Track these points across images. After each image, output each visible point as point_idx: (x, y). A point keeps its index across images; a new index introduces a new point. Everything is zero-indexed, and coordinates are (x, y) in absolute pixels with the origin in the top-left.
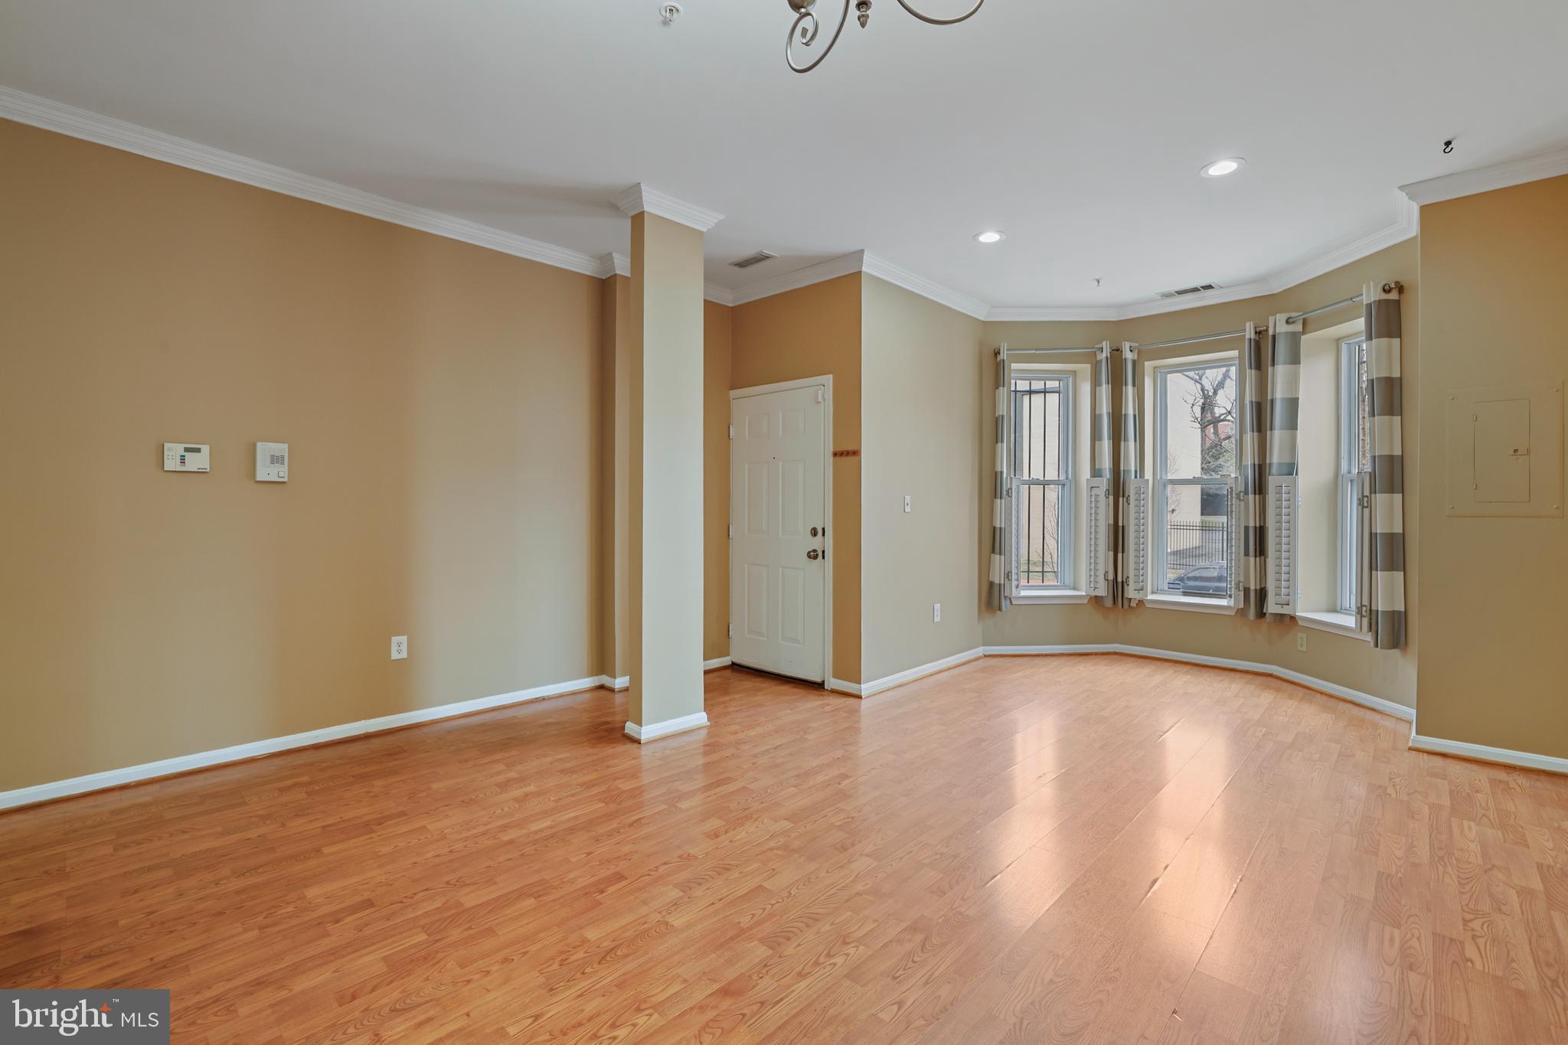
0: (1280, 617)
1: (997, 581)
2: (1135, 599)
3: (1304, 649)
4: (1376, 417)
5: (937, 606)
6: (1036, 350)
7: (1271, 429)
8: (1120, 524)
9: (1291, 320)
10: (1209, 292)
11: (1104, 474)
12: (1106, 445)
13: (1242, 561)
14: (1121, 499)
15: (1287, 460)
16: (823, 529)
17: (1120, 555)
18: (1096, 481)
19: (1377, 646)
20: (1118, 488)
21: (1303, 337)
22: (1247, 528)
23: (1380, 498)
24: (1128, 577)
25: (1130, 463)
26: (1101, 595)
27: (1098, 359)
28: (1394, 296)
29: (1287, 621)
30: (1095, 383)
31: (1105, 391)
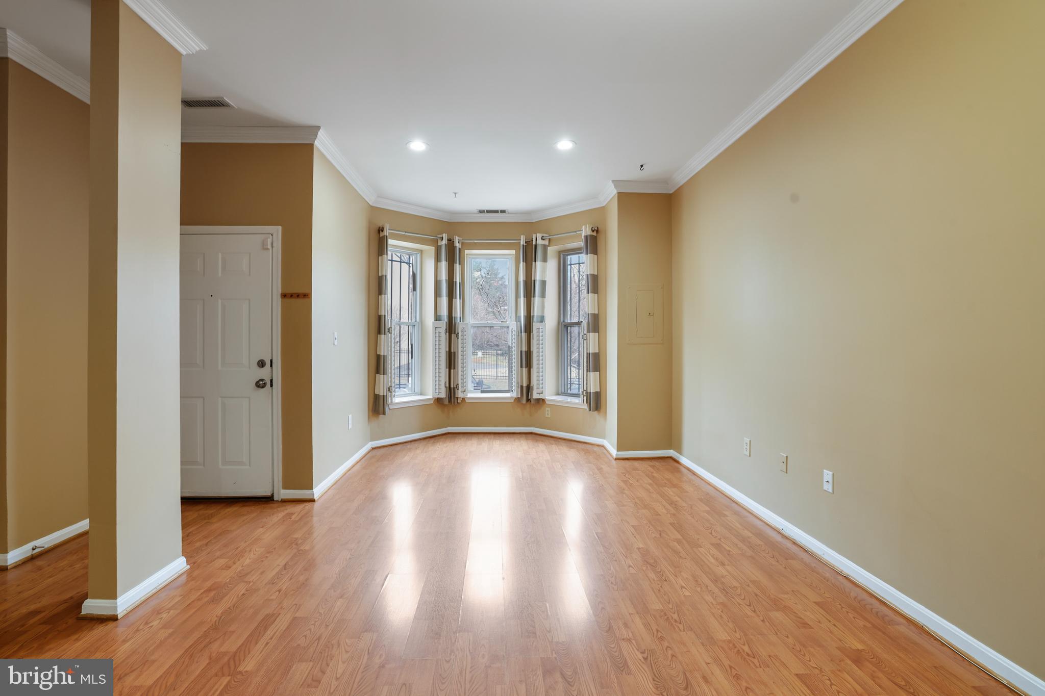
0: (538, 400)
1: (381, 394)
2: (460, 398)
3: (549, 416)
4: (590, 294)
5: (350, 416)
6: (406, 232)
7: (534, 297)
8: (452, 351)
9: (544, 238)
10: (503, 215)
11: (442, 318)
12: (444, 300)
13: (519, 370)
14: (453, 335)
15: (540, 314)
16: (271, 361)
17: (452, 371)
18: (439, 323)
19: (590, 410)
20: (451, 328)
21: (549, 248)
22: (521, 352)
23: (591, 335)
24: (458, 384)
25: (457, 313)
26: (443, 397)
27: (439, 244)
28: (594, 234)
29: (541, 402)
30: (438, 259)
31: (444, 265)
